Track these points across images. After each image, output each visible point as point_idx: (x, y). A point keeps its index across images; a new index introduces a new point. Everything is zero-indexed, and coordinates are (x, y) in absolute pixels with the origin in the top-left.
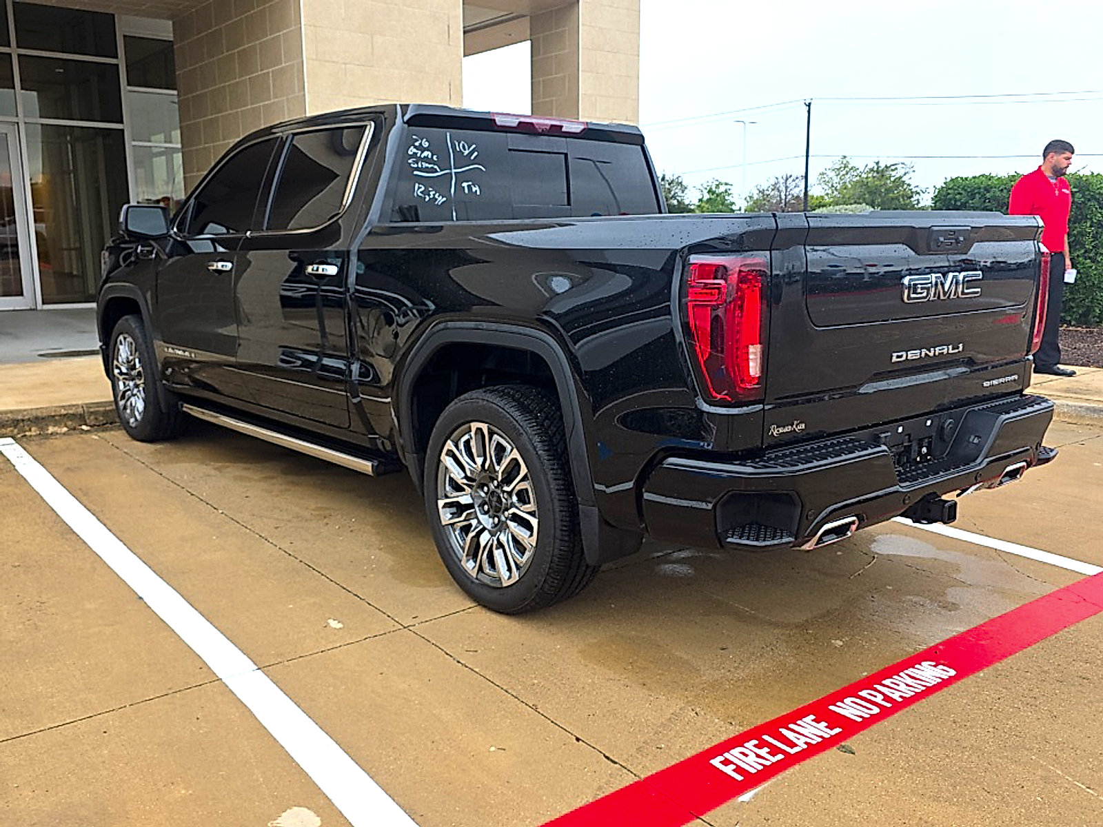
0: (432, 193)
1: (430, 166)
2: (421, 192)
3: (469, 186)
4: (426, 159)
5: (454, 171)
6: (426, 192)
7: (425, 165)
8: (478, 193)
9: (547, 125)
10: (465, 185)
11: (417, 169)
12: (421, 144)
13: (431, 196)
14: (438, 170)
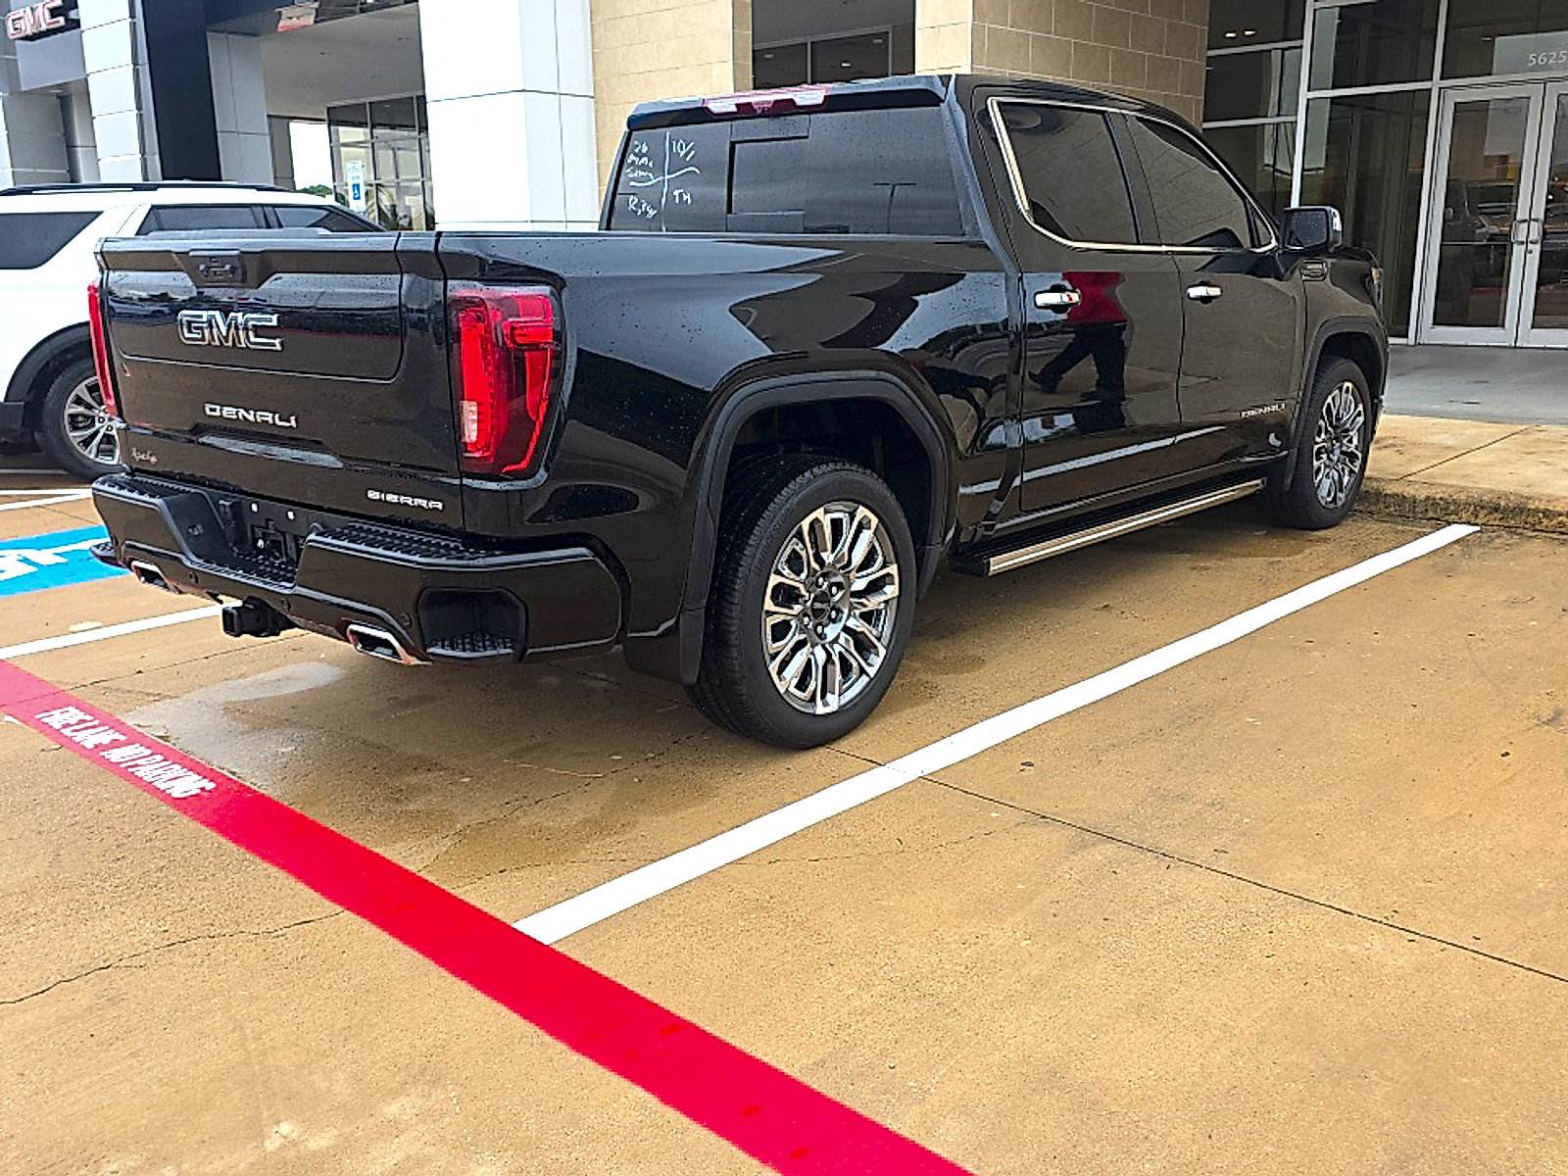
0: (643, 206)
1: (645, 174)
2: (635, 206)
3: (681, 195)
4: (643, 167)
5: (667, 177)
6: (639, 205)
7: (642, 173)
8: (689, 202)
9: (769, 102)
10: (676, 193)
11: (632, 179)
12: (640, 151)
13: (643, 210)
14: (652, 177)
